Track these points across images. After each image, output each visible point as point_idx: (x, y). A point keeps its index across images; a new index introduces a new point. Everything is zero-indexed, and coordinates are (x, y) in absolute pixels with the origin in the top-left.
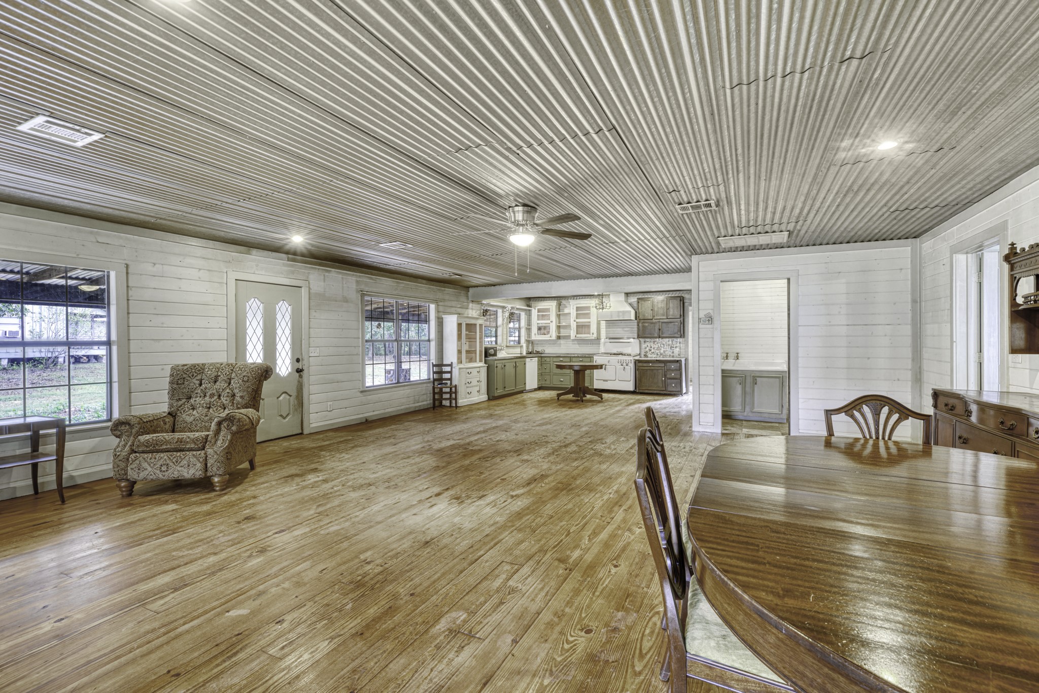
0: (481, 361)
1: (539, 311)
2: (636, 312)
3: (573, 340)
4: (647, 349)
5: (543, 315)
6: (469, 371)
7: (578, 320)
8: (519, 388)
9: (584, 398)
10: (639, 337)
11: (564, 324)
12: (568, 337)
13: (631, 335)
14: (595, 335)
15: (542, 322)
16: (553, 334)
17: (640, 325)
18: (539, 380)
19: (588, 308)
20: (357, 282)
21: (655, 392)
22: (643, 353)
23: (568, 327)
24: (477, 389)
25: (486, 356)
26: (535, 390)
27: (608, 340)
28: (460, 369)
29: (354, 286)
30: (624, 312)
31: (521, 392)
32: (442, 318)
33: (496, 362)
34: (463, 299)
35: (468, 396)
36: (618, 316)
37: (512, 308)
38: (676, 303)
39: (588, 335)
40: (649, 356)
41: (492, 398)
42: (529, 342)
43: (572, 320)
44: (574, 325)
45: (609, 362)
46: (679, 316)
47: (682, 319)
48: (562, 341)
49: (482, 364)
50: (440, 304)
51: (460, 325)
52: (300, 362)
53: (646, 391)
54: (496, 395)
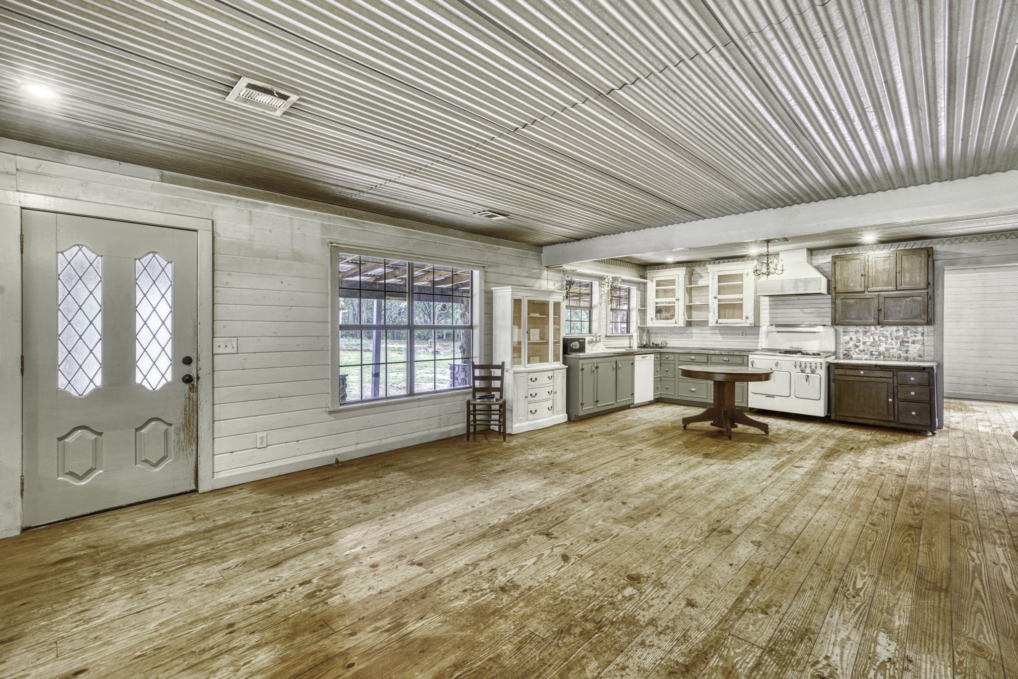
0: (556, 359)
1: (658, 284)
2: (829, 281)
3: (713, 328)
4: (851, 344)
5: (665, 291)
6: (533, 376)
7: (720, 297)
8: (622, 401)
9: (733, 430)
10: (834, 323)
11: (697, 303)
12: (705, 323)
13: (817, 320)
14: (751, 320)
15: (664, 301)
16: (680, 318)
17: (838, 302)
18: (656, 389)
19: (739, 277)
20: (324, 228)
21: (871, 422)
22: (842, 352)
23: (705, 307)
24: (549, 404)
25: (565, 352)
26: (650, 403)
27: (774, 328)
28: (515, 373)
29: (317, 234)
30: (806, 281)
31: (627, 407)
32: (491, 292)
33: (581, 362)
34: (533, 263)
35: (531, 416)
36: (796, 287)
37: (615, 279)
38: (919, 261)
39: (739, 320)
40: (854, 356)
41: (573, 418)
42: (642, 330)
43: (711, 297)
44: (714, 305)
45: (777, 364)
46: (923, 285)
47: (930, 290)
48: (694, 330)
49: (559, 365)
50: (490, 270)
51: (517, 303)
52: (194, 365)
53: (852, 420)
54: (581, 413)
